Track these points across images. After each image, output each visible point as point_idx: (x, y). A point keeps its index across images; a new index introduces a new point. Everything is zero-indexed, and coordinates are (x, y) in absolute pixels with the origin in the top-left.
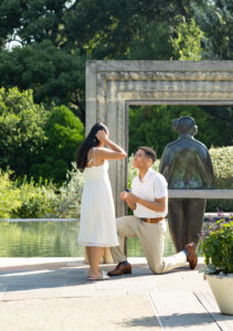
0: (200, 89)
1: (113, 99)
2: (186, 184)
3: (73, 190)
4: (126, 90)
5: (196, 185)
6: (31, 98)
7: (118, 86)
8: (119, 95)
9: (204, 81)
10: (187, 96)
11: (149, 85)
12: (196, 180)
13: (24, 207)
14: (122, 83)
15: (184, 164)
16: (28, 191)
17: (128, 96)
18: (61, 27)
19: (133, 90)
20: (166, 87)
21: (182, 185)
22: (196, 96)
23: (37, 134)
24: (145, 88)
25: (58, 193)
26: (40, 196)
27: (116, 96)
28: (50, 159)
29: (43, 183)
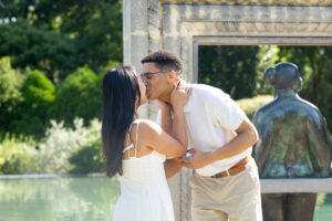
0: (311, 18)
1: (174, 34)
2: (287, 169)
3: (53, 146)
4: (196, 19)
5: (303, 170)
6: (9, 65)
7: (182, 12)
8: (184, 26)
9: (317, 5)
10: (290, 30)
11: (232, 11)
12: (304, 162)
13: (7, 163)
14: (188, 8)
15: (286, 139)
16: (10, 147)
17: (198, 29)
18: (32, 8)
19: (206, 19)
20: (259, 14)
21: (282, 171)
22: (304, 30)
23: (15, 96)
24: (225, 15)
25: (37, 148)
26: (21, 152)
27: (179, 29)
28: (26, 116)
29: (23, 140)
